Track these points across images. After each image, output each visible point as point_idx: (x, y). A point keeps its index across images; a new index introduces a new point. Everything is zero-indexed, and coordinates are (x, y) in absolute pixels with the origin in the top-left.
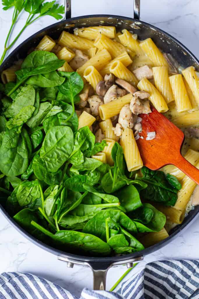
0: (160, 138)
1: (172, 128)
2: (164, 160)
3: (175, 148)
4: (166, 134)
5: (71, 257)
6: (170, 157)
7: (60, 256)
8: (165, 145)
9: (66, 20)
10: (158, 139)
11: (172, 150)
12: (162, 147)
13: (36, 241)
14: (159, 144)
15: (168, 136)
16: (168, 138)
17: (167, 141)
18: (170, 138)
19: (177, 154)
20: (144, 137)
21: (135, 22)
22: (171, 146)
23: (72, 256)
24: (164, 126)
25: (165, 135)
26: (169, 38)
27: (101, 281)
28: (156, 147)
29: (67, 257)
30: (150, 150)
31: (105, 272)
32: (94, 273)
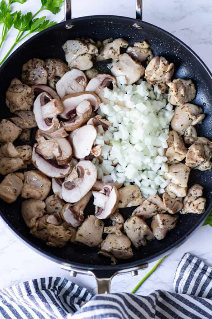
5: (74, 266)
7: (62, 264)
9: (66, 21)
13: (38, 249)
23: (75, 264)
27: (105, 289)
29: (71, 265)
31: (109, 281)
32: (98, 282)
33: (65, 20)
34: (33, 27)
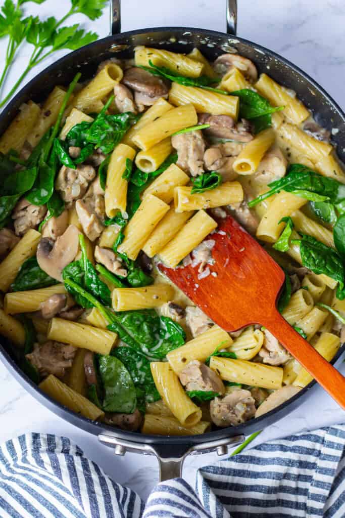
0: (244, 277)
1: (266, 262)
2: (248, 317)
3: (267, 297)
4: (256, 271)
6: (257, 312)
8: (252, 290)
10: (241, 279)
11: (262, 299)
12: (246, 293)
14: (242, 288)
15: (258, 274)
16: (257, 279)
17: (256, 283)
18: (261, 278)
19: (271, 308)
20: (217, 274)
21: (229, 40)
22: (261, 293)
24: (253, 258)
25: (253, 273)
26: (286, 67)
28: (236, 292)
30: (226, 297)
31: (179, 463)
32: (161, 463)
33: (111, 35)
34: (58, 42)
